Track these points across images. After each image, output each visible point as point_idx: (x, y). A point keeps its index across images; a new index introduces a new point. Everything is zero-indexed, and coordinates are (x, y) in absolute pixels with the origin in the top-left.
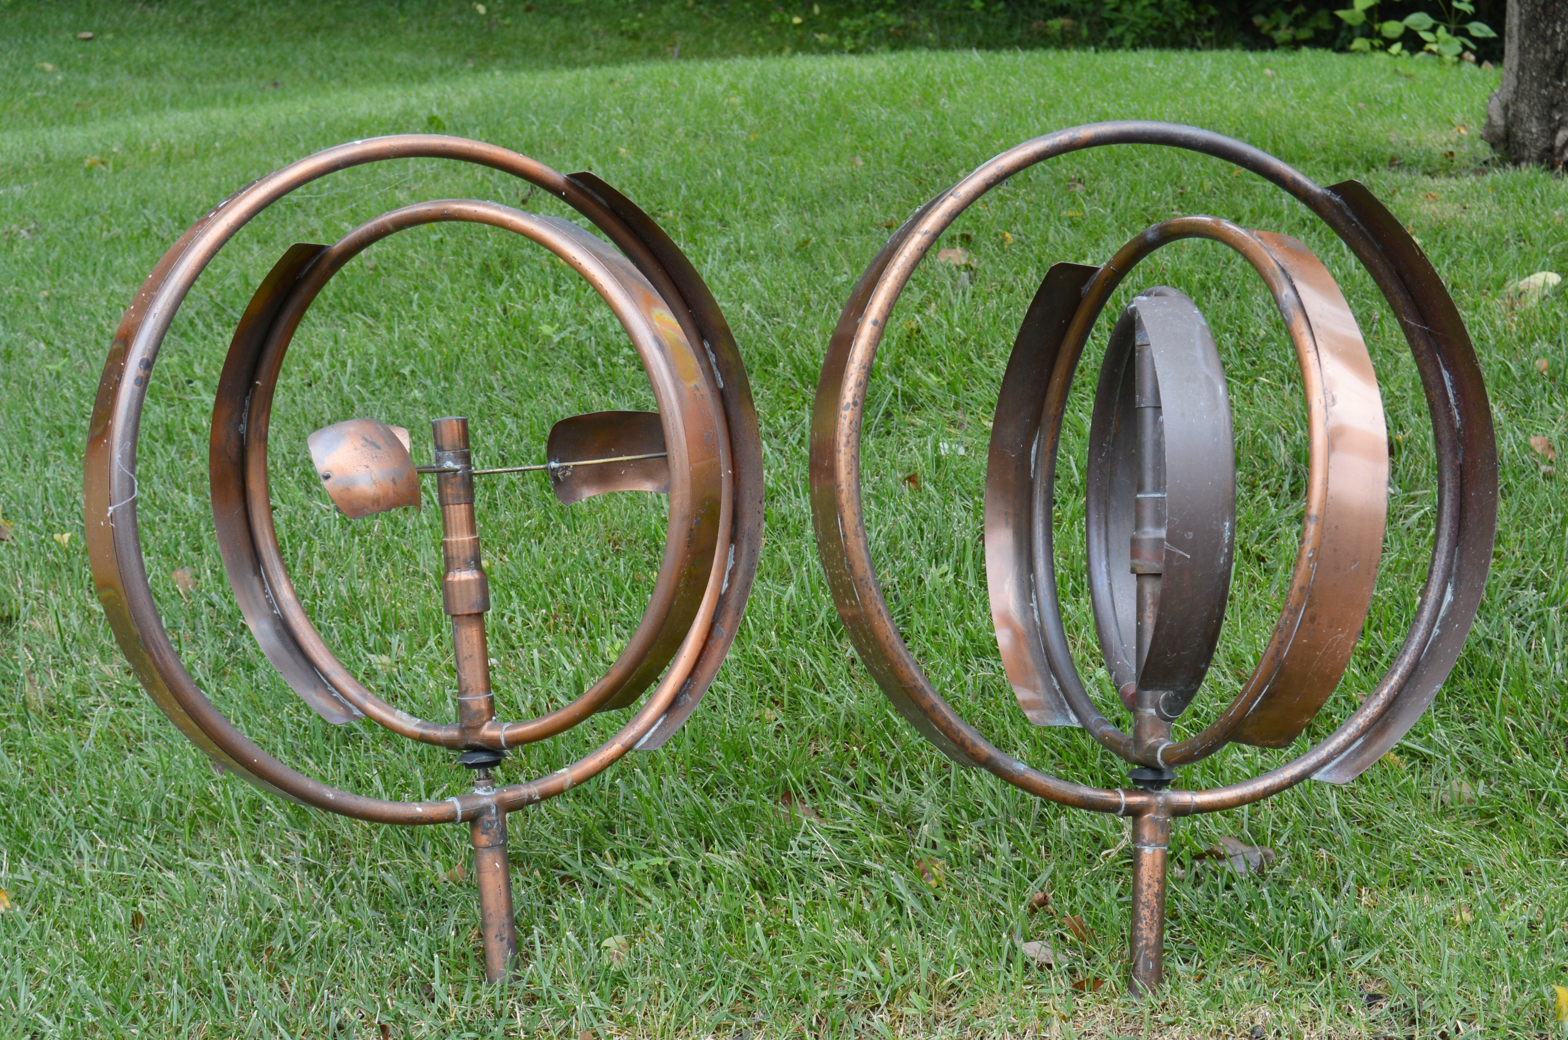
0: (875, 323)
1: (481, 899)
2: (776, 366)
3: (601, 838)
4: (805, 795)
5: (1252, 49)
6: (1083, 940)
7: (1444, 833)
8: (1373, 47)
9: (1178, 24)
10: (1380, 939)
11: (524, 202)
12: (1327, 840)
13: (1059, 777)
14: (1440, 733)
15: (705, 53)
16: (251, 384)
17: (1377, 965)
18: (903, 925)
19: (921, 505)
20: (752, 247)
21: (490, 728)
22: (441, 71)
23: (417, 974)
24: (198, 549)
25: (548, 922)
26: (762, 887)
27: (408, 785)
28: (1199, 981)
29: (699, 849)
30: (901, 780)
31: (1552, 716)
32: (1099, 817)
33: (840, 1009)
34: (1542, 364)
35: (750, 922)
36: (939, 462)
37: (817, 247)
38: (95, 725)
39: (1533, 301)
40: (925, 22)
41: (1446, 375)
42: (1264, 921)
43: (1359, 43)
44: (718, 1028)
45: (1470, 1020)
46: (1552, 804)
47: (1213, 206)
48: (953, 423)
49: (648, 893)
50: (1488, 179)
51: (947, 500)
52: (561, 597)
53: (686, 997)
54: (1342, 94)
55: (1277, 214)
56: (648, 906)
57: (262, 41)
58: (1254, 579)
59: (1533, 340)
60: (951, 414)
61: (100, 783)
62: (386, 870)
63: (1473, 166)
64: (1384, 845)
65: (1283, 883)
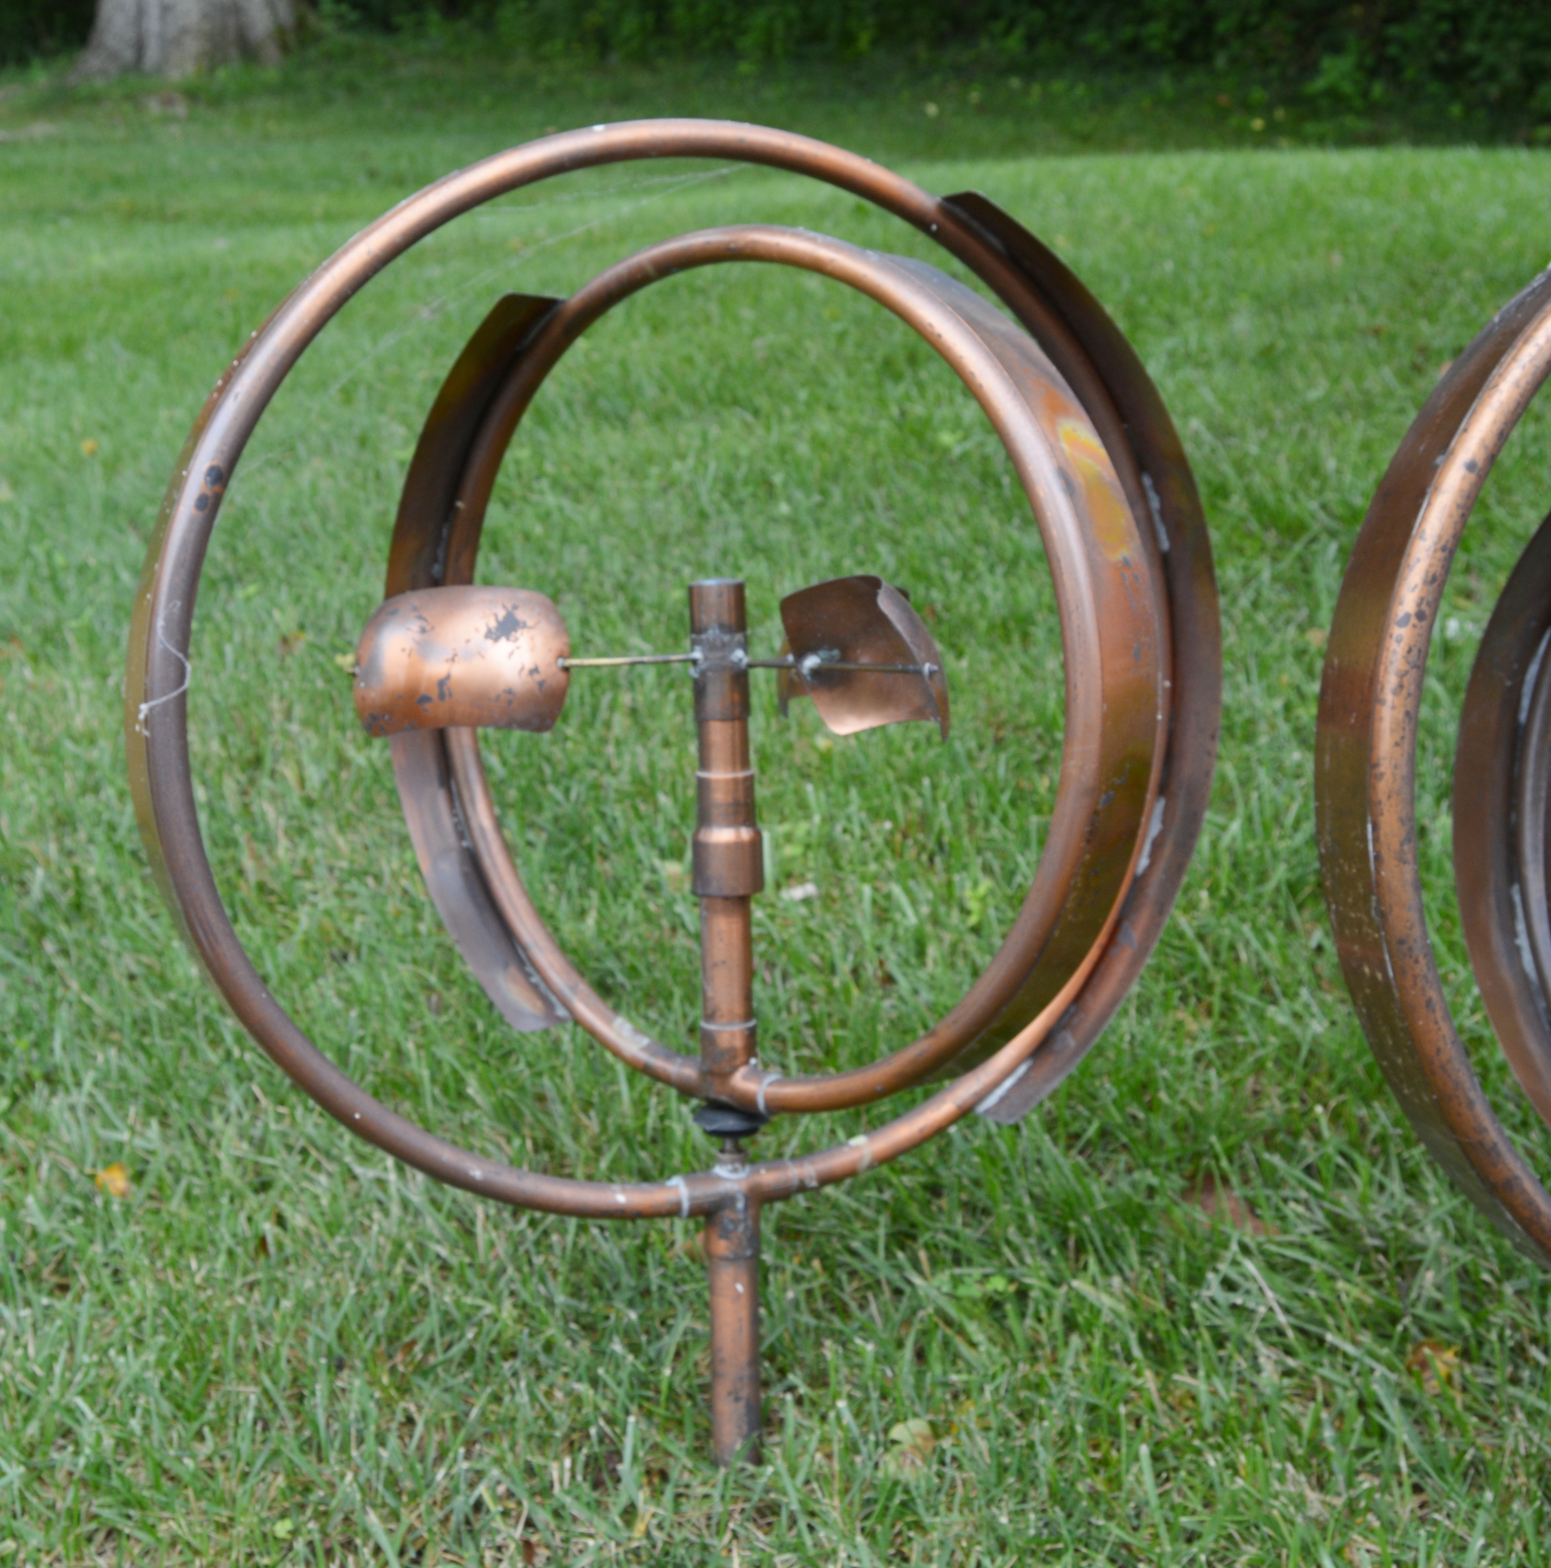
0: (1471, 466)
16: (450, 508)
21: (745, 1078)
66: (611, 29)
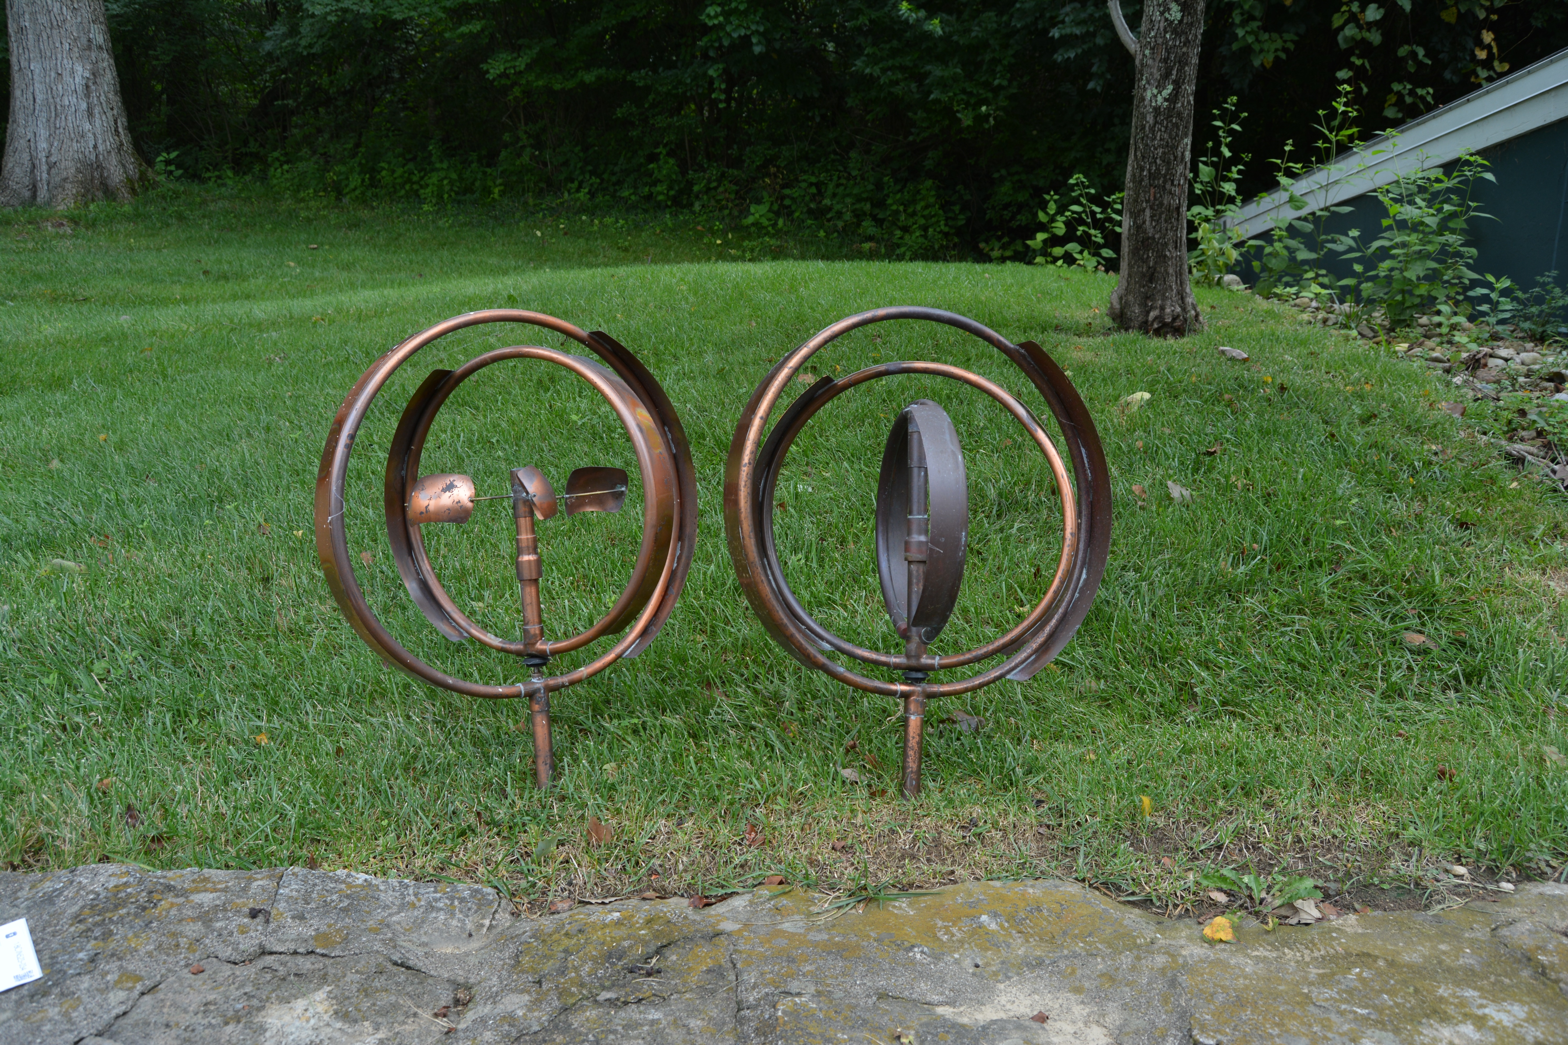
0: (761, 418)
1: (534, 742)
2: (705, 440)
3: (603, 707)
4: (719, 685)
6: (876, 768)
7: (1081, 710)
8: (1047, 262)
9: (936, 247)
10: (1044, 769)
11: (562, 344)
12: (1015, 713)
13: (863, 676)
14: (1079, 653)
15: (666, 260)
16: (409, 449)
17: (1042, 784)
18: (774, 758)
19: (787, 520)
20: (692, 372)
21: (541, 644)
22: (515, 269)
23: (498, 783)
24: (375, 541)
25: (572, 755)
26: (694, 736)
27: (493, 676)
28: (941, 792)
29: (659, 714)
30: (773, 677)
32: (886, 698)
33: (737, 806)
34: (1139, 444)
35: (687, 756)
36: (797, 496)
37: (729, 372)
38: (316, 640)
39: (1135, 408)
40: (792, 244)
41: (1083, 450)
42: (978, 758)
43: (1039, 259)
44: (668, 816)
45: (1093, 815)
48: (805, 474)
49: (629, 739)
50: (1110, 338)
51: (801, 517)
52: (581, 570)
53: (650, 798)
54: (1029, 289)
56: (629, 746)
57: (413, 250)
58: (976, 565)
59: (1135, 430)
60: (804, 468)
61: (319, 673)
62: (481, 724)
63: (1102, 331)
64: (1047, 716)
65: (990, 737)
66: (343, 184)
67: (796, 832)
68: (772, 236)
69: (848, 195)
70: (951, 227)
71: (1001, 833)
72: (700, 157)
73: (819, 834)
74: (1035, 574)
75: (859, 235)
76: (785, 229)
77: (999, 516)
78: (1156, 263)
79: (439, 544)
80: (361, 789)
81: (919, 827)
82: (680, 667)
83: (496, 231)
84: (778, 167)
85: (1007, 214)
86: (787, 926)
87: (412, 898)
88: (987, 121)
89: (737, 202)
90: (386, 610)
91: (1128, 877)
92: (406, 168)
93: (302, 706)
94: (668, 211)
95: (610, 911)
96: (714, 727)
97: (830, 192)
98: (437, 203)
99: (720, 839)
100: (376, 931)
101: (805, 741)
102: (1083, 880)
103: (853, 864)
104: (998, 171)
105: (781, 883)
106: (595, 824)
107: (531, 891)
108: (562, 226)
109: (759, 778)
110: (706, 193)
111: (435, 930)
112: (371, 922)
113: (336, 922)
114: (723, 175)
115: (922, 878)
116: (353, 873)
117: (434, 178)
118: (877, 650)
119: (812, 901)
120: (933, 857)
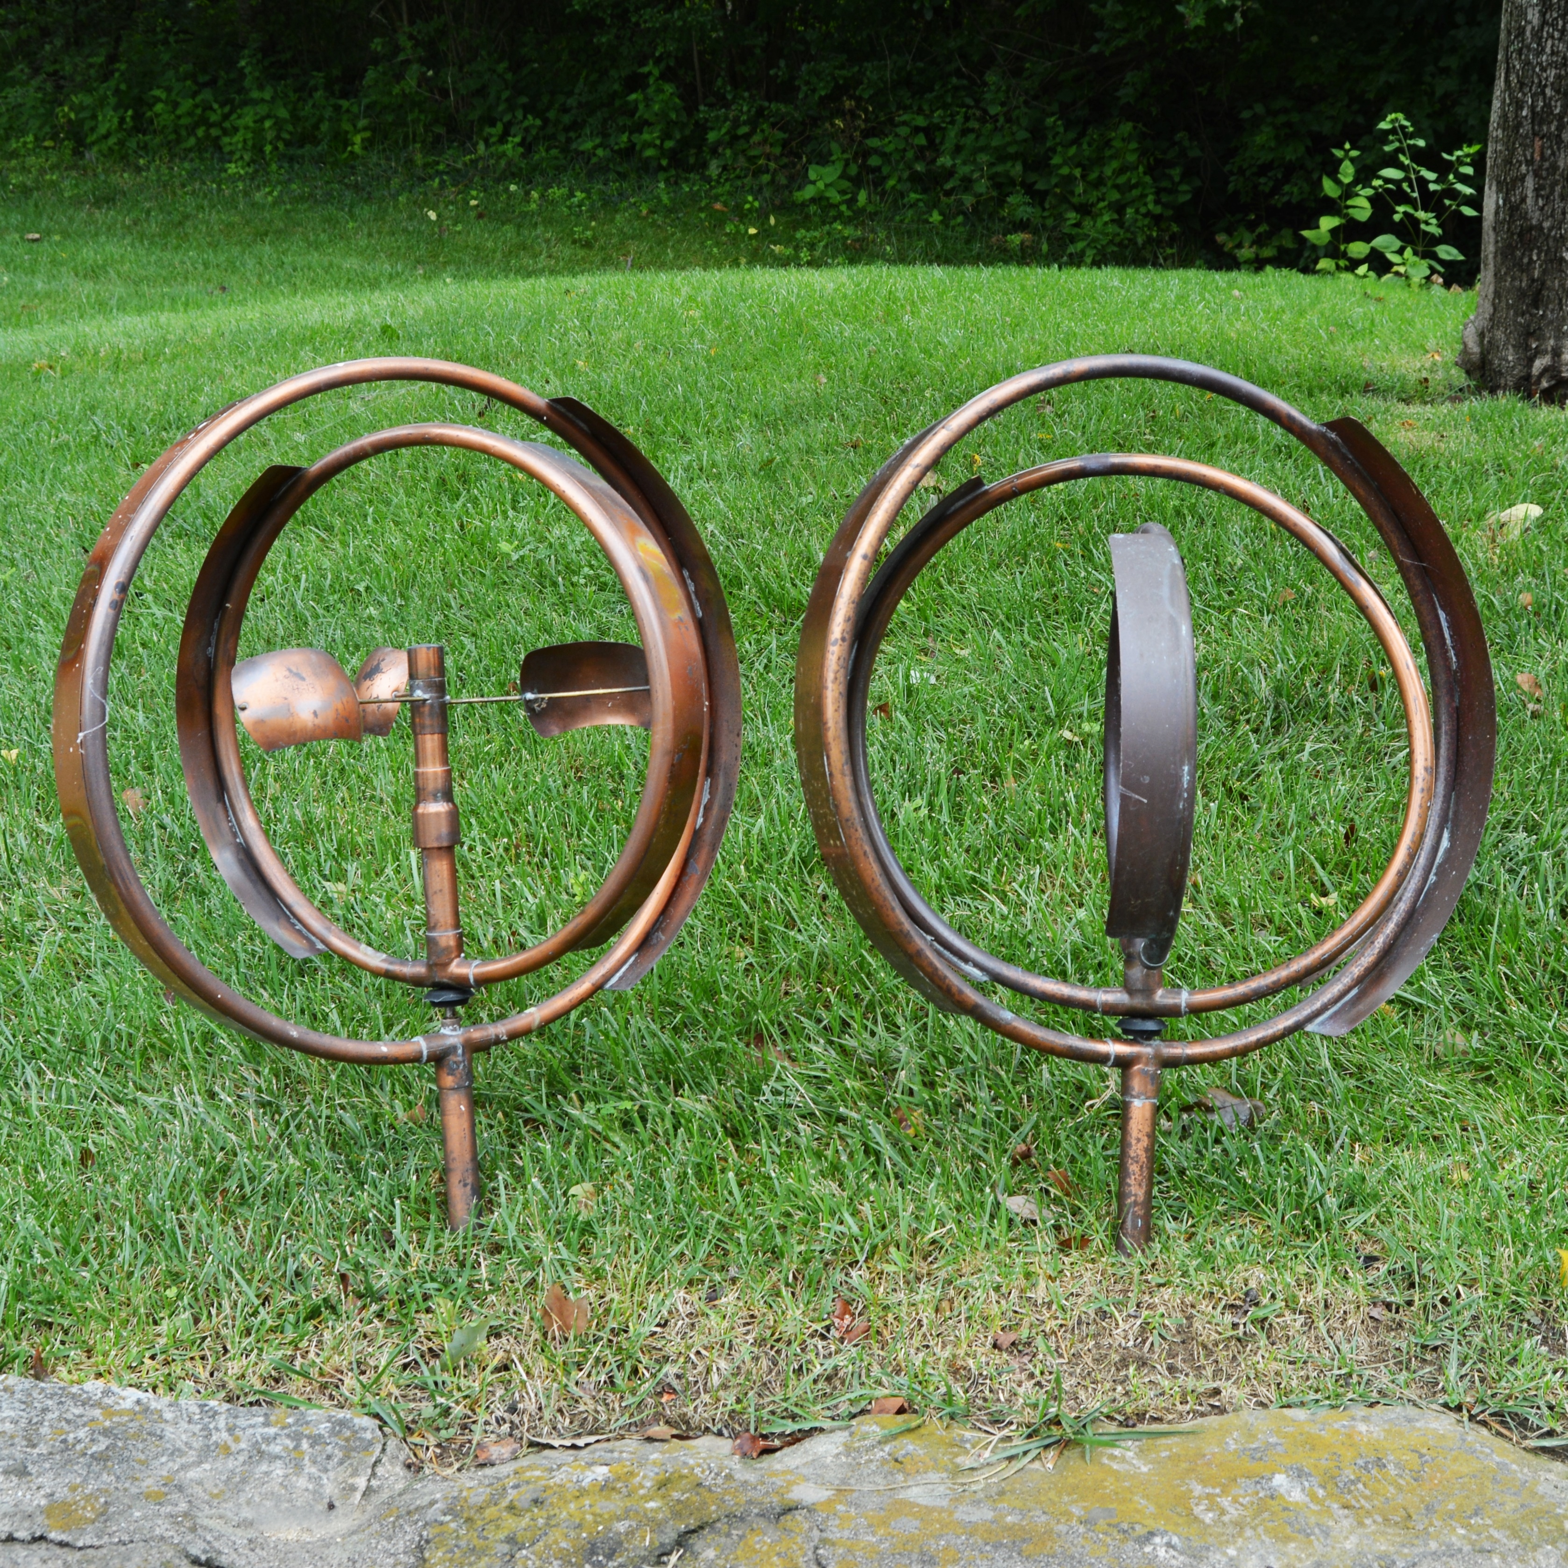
0: (865, 557)
1: (443, 1142)
2: (741, 588)
3: (566, 1079)
4: (777, 1035)
5: (1218, 268)
6: (1068, 1194)
7: (1439, 1087)
8: (1338, 267)
9: (1140, 241)
10: (1376, 1198)
11: (481, 414)
12: (1318, 1094)
13: (1041, 1023)
14: (1432, 981)
15: (662, 266)
16: (221, 607)
17: (1373, 1225)
18: (882, 1176)
19: (893, 736)
20: (714, 465)
21: (458, 965)
22: (391, 277)
23: (378, 1220)
24: (148, 769)
25: (512, 1167)
26: (734, 1133)
27: (366, 1020)
28: (1188, 1240)
29: (668, 1091)
30: (875, 1022)
31: (1546, 964)
32: (1082, 1066)
33: (816, 1264)
34: (1525, 598)
35: (723, 1171)
36: (910, 691)
37: (783, 466)
38: (43, 950)
39: (1515, 533)
40: (882, 234)
41: (1442, 615)
42: (1255, 1178)
43: (1324, 264)
44: (691, 1283)
45: (1471, 1284)
46: (1549, 1056)
47: (1186, 431)
48: (925, 651)
49: (617, 1139)
50: (1465, 406)
51: (920, 731)
52: (523, 825)
53: (657, 1249)
54: (1312, 317)
55: (1252, 439)
56: (617, 1153)
57: (210, 244)
58: (1236, 818)
59: (1516, 573)
60: (921, 641)
61: (48, 1011)
62: (343, 1108)
63: (1448, 393)
64: (1376, 1099)
65: (1275, 1139)
66: (86, 127)
67: (927, 1314)
68: (847, 222)
69: (982, 149)
70: (1165, 206)
71: (1301, 1319)
72: (719, 82)
73: (968, 1319)
74: (1347, 837)
75: (1002, 219)
76: (870, 208)
77: (1277, 729)
78: (1544, 272)
79: (265, 776)
80: (127, 1229)
81: (1150, 1307)
82: (704, 1005)
83: (357, 211)
84: (858, 99)
85: (1265, 183)
86: (916, 1494)
87: (225, 1435)
88: (1231, 19)
89: (785, 160)
90: (170, 897)
91: (1542, 1404)
92: (198, 99)
93: (18, 1073)
94: (662, 176)
95: (590, 1464)
96: (770, 1118)
97: (949, 144)
98: (253, 161)
99: (788, 1328)
100: (158, 1498)
101: (937, 1144)
102: (1459, 1408)
103: (1032, 1376)
104: (1250, 107)
105: (901, 1411)
106: (558, 1299)
107: (441, 1422)
108: (473, 203)
109: (855, 1213)
110: (730, 144)
111: (265, 1496)
112: (149, 1482)
113: (85, 1480)
114: (760, 112)
115: (1161, 1403)
116: (115, 1387)
117: (247, 118)
118: (1064, 976)
119: (959, 1445)
120: (1180, 1364)
